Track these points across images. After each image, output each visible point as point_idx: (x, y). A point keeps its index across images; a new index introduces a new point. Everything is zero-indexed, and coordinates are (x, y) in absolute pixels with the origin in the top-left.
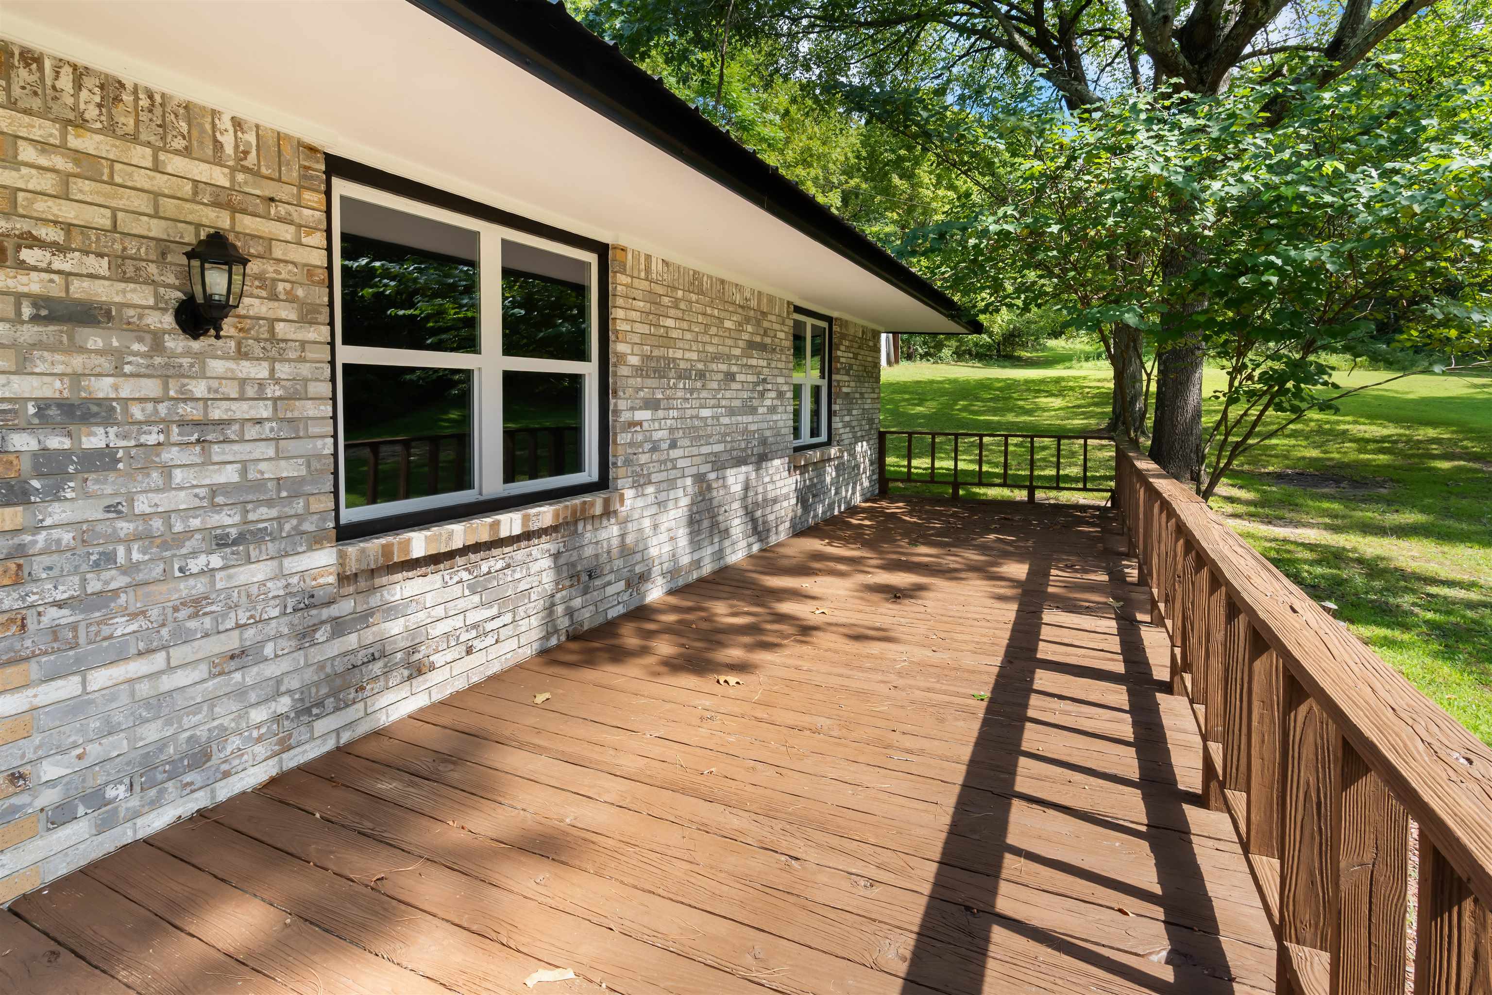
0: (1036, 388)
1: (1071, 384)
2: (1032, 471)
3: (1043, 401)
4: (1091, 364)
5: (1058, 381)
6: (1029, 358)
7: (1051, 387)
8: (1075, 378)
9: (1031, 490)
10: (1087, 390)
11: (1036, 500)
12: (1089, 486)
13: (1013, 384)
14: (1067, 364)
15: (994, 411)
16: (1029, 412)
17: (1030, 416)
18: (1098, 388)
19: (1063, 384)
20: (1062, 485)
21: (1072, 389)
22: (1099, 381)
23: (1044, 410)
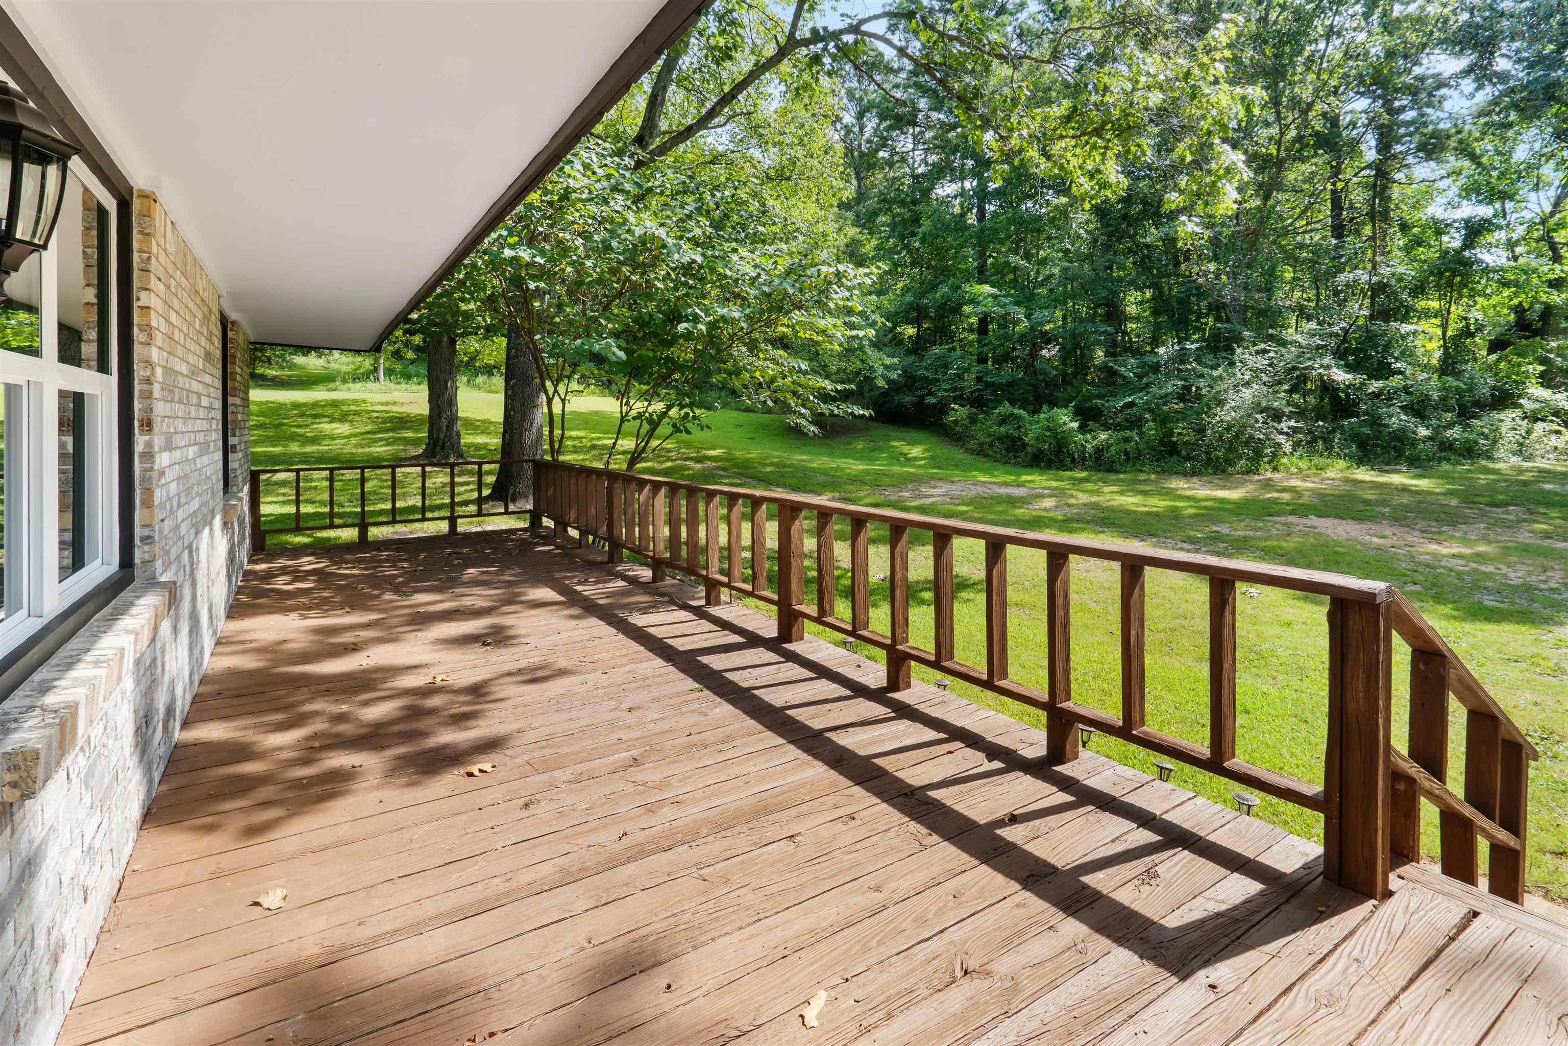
0: (315, 412)
1: (353, 408)
2: (363, 505)
3: (327, 427)
4: (358, 385)
5: (335, 404)
6: (275, 377)
7: (329, 411)
8: (355, 402)
9: (363, 528)
10: (375, 415)
11: (370, 539)
12: (429, 515)
13: (280, 409)
14: (331, 385)
15: (272, 441)
16: (315, 441)
17: (320, 444)
18: (387, 412)
19: (345, 408)
20: (398, 518)
21: (356, 413)
22: (382, 404)
23: (332, 438)
